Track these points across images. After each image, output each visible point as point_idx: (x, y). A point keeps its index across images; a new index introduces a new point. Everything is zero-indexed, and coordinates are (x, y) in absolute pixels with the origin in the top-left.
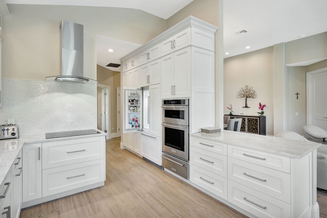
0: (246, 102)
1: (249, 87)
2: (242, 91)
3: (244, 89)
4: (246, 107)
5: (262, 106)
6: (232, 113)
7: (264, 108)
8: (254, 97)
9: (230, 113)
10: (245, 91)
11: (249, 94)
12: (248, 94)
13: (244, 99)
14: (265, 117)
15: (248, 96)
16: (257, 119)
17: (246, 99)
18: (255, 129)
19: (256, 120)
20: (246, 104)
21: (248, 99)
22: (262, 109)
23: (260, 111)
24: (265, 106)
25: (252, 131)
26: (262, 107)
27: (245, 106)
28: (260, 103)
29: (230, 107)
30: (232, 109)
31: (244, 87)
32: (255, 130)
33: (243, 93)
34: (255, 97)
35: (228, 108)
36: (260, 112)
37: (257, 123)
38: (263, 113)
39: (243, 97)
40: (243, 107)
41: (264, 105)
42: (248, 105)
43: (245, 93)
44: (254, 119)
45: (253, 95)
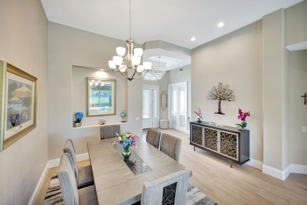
0: (219, 106)
1: (224, 85)
2: (214, 90)
3: (217, 88)
4: (220, 113)
5: (243, 114)
6: (201, 120)
7: (247, 117)
8: (230, 99)
9: (198, 120)
10: (218, 90)
11: (224, 96)
12: (222, 95)
13: (217, 101)
14: (249, 131)
15: (222, 98)
16: (236, 136)
17: (220, 103)
18: (233, 151)
19: (234, 137)
20: (219, 109)
21: (222, 102)
22: (243, 119)
23: (240, 122)
24: (249, 115)
25: (228, 153)
26: (243, 116)
27: (217, 111)
28: (240, 111)
29: (198, 112)
30: (201, 115)
31: (216, 85)
32: (232, 153)
33: (215, 93)
34: (233, 99)
35: (196, 113)
36: (240, 124)
37: (235, 142)
38: (244, 125)
39: (215, 99)
40: (216, 113)
41: (247, 113)
42: (223, 111)
43: (218, 93)
44: (230, 135)
45: (229, 97)
